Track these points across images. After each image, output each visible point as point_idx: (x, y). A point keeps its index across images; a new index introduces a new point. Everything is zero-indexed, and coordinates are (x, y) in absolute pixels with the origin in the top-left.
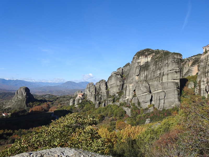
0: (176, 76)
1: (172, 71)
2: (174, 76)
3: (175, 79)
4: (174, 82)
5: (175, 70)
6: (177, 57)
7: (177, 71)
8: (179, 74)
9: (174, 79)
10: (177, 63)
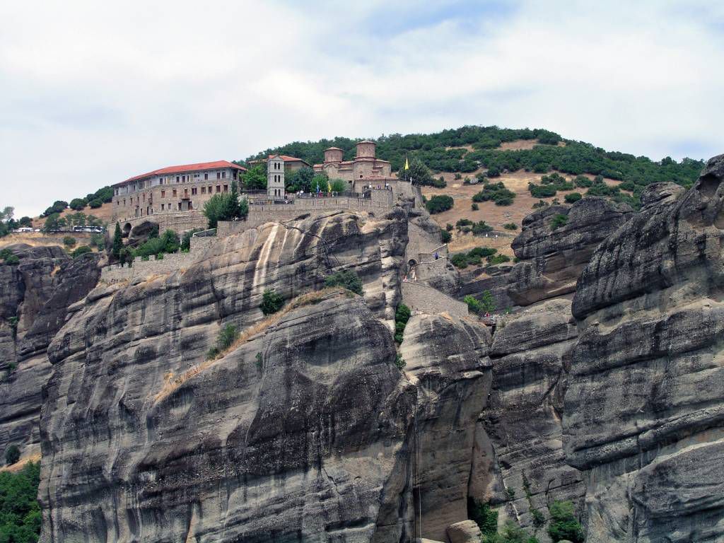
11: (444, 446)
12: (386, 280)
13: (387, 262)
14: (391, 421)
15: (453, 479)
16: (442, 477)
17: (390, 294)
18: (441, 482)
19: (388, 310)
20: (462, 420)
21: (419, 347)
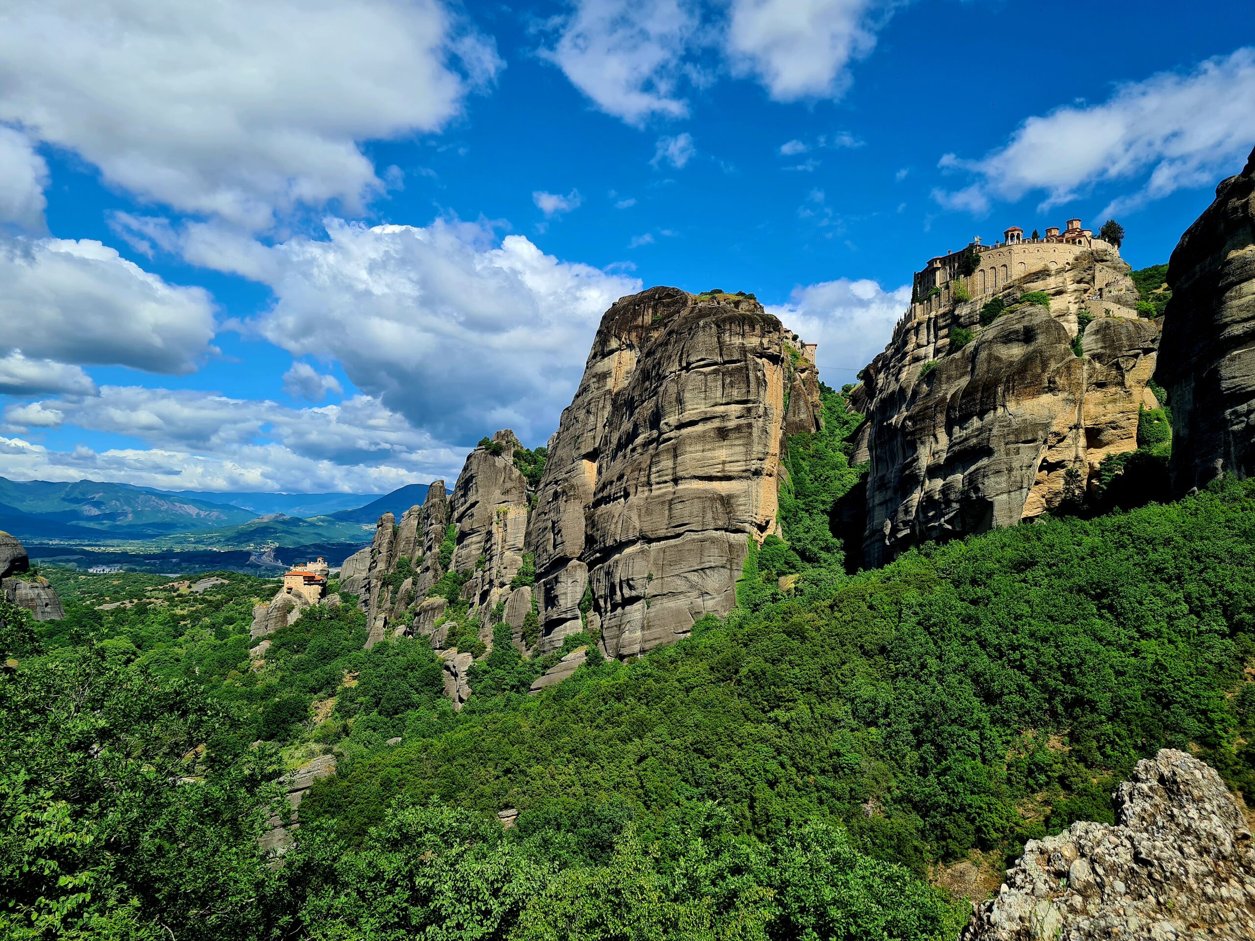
0: (722, 453)
1: (700, 428)
2: (709, 454)
3: (713, 472)
4: (705, 491)
5: (716, 423)
6: (737, 341)
7: (732, 424)
8: (741, 442)
9: (710, 478)
10: (731, 375)
11: (1114, 401)
12: (1072, 299)
13: (1071, 287)
14: (1057, 379)
15: (1123, 424)
16: (1113, 422)
17: (1074, 308)
18: (1113, 424)
19: (1073, 318)
20: (1127, 384)
21: (1094, 337)
